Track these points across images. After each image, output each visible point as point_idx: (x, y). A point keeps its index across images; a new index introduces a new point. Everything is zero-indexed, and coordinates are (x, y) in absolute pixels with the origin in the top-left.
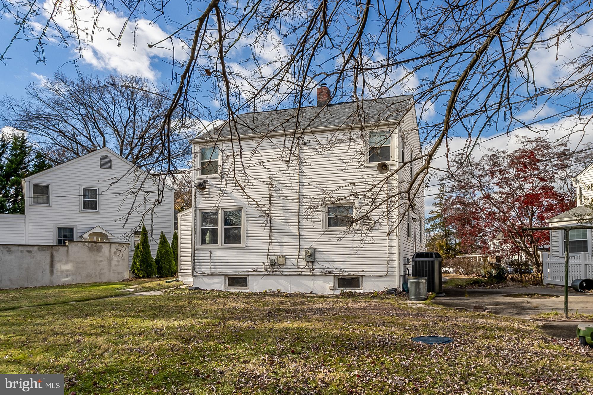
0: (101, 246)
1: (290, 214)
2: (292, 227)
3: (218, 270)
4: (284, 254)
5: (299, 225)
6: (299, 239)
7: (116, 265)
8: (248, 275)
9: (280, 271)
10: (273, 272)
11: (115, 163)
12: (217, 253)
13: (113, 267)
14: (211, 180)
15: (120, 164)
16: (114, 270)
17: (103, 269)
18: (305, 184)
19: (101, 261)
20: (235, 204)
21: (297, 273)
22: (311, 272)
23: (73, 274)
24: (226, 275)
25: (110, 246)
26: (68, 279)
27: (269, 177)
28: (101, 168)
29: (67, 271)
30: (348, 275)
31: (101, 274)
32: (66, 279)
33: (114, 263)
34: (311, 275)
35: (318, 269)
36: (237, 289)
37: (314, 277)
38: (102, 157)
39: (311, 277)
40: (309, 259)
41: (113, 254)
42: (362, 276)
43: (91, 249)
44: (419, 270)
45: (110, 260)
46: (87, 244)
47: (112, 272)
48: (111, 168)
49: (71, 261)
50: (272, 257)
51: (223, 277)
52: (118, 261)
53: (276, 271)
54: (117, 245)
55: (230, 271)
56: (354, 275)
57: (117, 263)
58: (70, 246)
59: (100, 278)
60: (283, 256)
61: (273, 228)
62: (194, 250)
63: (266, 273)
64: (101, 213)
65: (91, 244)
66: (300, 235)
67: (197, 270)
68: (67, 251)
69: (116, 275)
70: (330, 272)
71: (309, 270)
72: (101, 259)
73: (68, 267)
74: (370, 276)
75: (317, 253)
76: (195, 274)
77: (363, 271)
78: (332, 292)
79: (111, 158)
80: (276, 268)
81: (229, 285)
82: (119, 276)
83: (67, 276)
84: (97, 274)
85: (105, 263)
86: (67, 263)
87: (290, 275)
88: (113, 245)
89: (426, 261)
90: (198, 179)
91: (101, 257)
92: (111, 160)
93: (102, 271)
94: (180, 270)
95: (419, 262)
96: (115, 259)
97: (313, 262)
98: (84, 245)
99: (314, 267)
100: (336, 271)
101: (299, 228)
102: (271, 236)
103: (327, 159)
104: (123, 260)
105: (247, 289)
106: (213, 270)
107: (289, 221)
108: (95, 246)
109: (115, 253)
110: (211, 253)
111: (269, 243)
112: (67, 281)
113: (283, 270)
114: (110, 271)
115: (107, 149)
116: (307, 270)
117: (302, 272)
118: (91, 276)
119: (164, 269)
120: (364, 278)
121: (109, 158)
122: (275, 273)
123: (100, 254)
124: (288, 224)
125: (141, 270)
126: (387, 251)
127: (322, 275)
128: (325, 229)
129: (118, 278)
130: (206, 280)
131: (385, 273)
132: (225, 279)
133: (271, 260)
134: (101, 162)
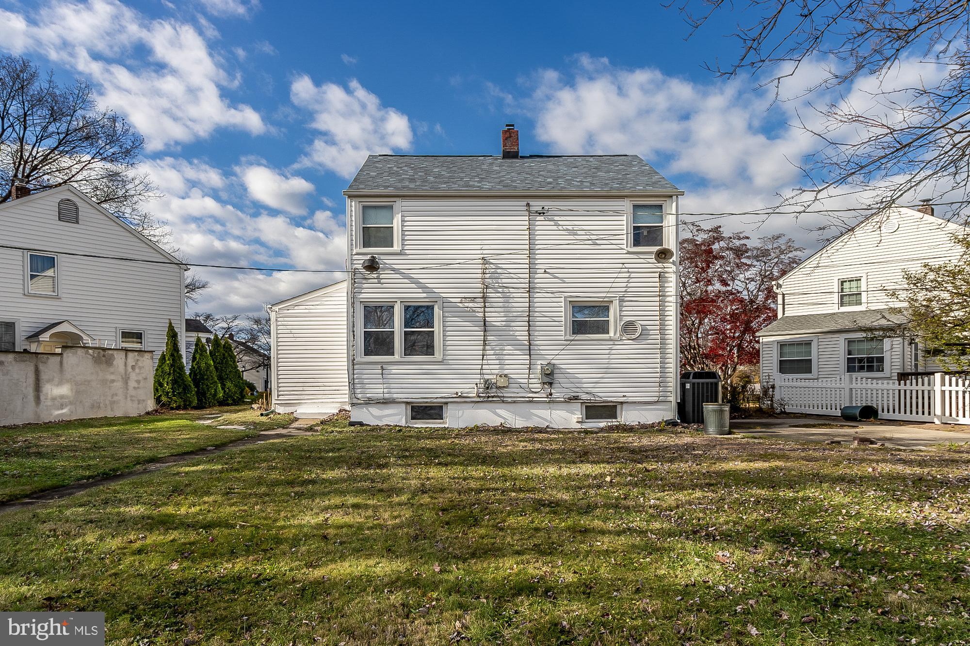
0: (112, 355)
1: (515, 314)
2: (517, 333)
3: (395, 396)
4: (506, 372)
5: (529, 331)
6: (530, 350)
7: (134, 388)
8: (446, 403)
9: (498, 397)
10: (488, 397)
11: (85, 214)
12: (395, 370)
13: (131, 392)
14: (382, 257)
15: (93, 216)
16: (132, 396)
17: (116, 395)
18: (538, 271)
19: (113, 381)
20: (425, 295)
21: (527, 399)
22: (547, 398)
23: (71, 403)
24: (407, 403)
25: (126, 356)
26: (64, 411)
27: (483, 258)
28: (59, 219)
29: (62, 397)
30: (604, 402)
31: (113, 403)
32: (60, 412)
33: (132, 384)
34: (549, 402)
35: (558, 393)
36: (427, 423)
37: (551, 405)
38: (62, 201)
39: (547, 405)
40: (546, 380)
41: (130, 369)
42: (622, 403)
43: (97, 361)
44: (698, 394)
45: (126, 380)
46: (90, 351)
47: (129, 399)
48: (77, 222)
49: (68, 381)
50: (486, 377)
51: (404, 405)
52: (138, 382)
53: (493, 397)
54: (136, 354)
55: (418, 396)
56: (612, 402)
57: (136, 385)
58: (65, 355)
59: (112, 410)
60: (506, 376)
61: (488, 333)
62: (353, 365)
63: (478, 399)
64: (64, 299)
65: (97, 351)
66: (530, 345)
67: (360, 396)
68: (61, 363)
69: (135, 405)
70: (576, 398)
71: (545, 396)
72: (112, 377)
73: (64, 390)
74: (635, 402)
75: (556, 371)
76: (355, 401)
77: (624, 396)
78: (579, 426)
79: (79, 204)
80: (493, 392)
81: (413, 418)
82: (140, 405)
83: (62, 407)
84: (107, 402)
85: (119, 384)
86: (60, 384)
87: (514, 402)
88: (130, 355)
89: (707, 383)
90: (357, 254)
91: (112, 373)
92: (77, 208)
93: (115, 398)
94: (278, 396)
95: (698, 384)
96: (133, 376)
97: (551, 384)
98: (87, 353)
99: (553, 391)
100: (584, 397)
101: (529, 335)
102: (485, 345)
103: (572, 237)
104: (145, 379)
105: (443, 423)
106: (387, 396)
107: (513, 324)
108: (104, 356)
109: (133, 367)
110: (382, 369)
111: (483, 355)
112: (62, 414)
113: (505, 395)
114: (126, 398)
115: (71, 188)
116: (542, 396)
117: (533, 398)
118: (99, 407)
119: (208, 395)
120: (625, 406)
121: (75, 205)
122: (490, 399)
123: (112, 370)
124: (511, 328)
125: (174, 396)
126: (659, 370)
127: (566, 402)
128: (568, 337)
129: (138, 409)
130: (375, 411)
131: (656, 399)
132: (406, 409)
133: (486, 381)
134: (59, 209)
